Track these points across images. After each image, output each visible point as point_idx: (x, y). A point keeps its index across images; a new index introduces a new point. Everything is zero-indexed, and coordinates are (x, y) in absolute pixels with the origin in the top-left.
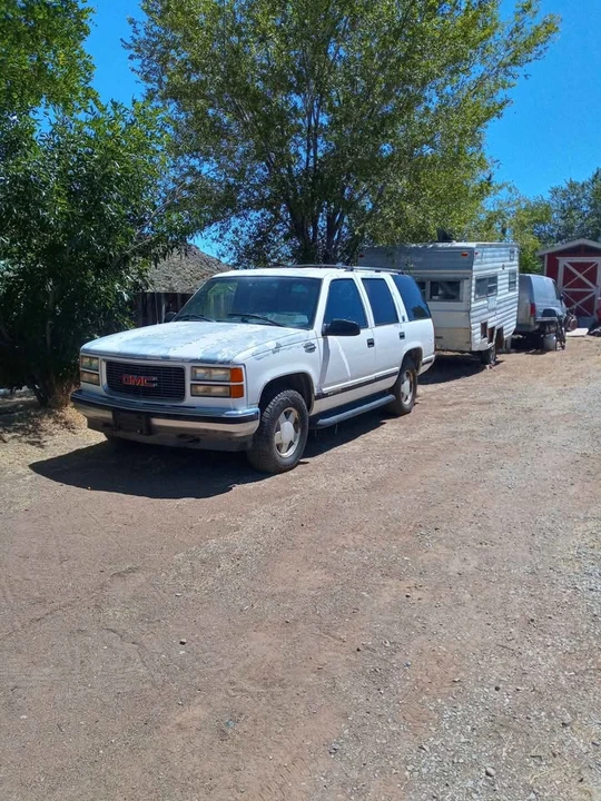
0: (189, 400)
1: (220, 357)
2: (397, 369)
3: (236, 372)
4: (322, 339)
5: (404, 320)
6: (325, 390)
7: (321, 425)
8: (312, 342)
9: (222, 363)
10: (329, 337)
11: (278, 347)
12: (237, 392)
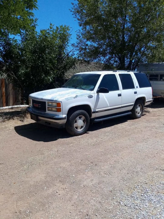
0: (47, 112)
1: (55, 99)
2: (133, 103)
3: (59, 104)
4: (96, 94)
5: (137, 87)
6: (97, 110)
7: (96, 121)
8: (92, 95)
9: (55, 101)
10: (100, 93)
11: (76, 96)
12: (59, 110)
